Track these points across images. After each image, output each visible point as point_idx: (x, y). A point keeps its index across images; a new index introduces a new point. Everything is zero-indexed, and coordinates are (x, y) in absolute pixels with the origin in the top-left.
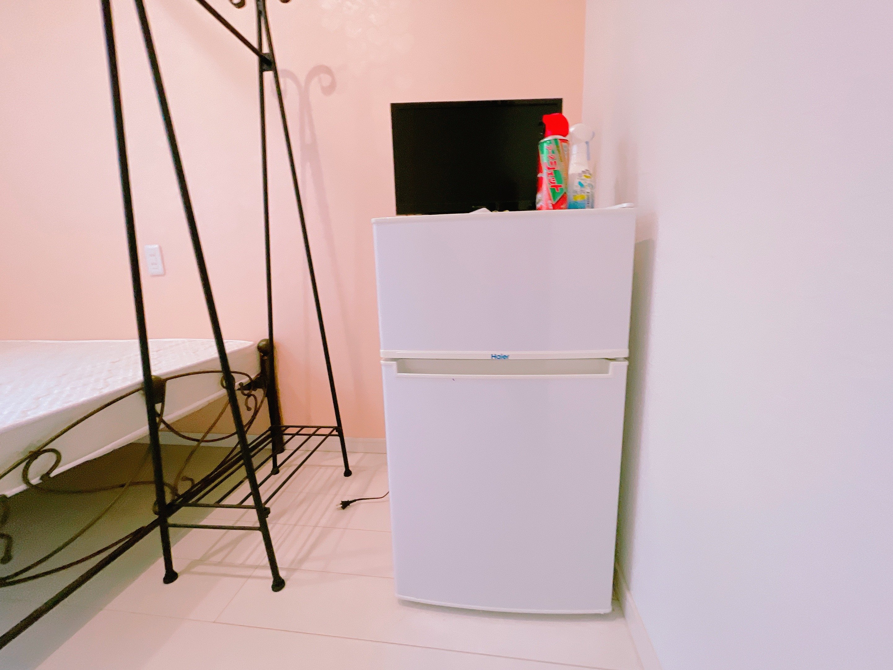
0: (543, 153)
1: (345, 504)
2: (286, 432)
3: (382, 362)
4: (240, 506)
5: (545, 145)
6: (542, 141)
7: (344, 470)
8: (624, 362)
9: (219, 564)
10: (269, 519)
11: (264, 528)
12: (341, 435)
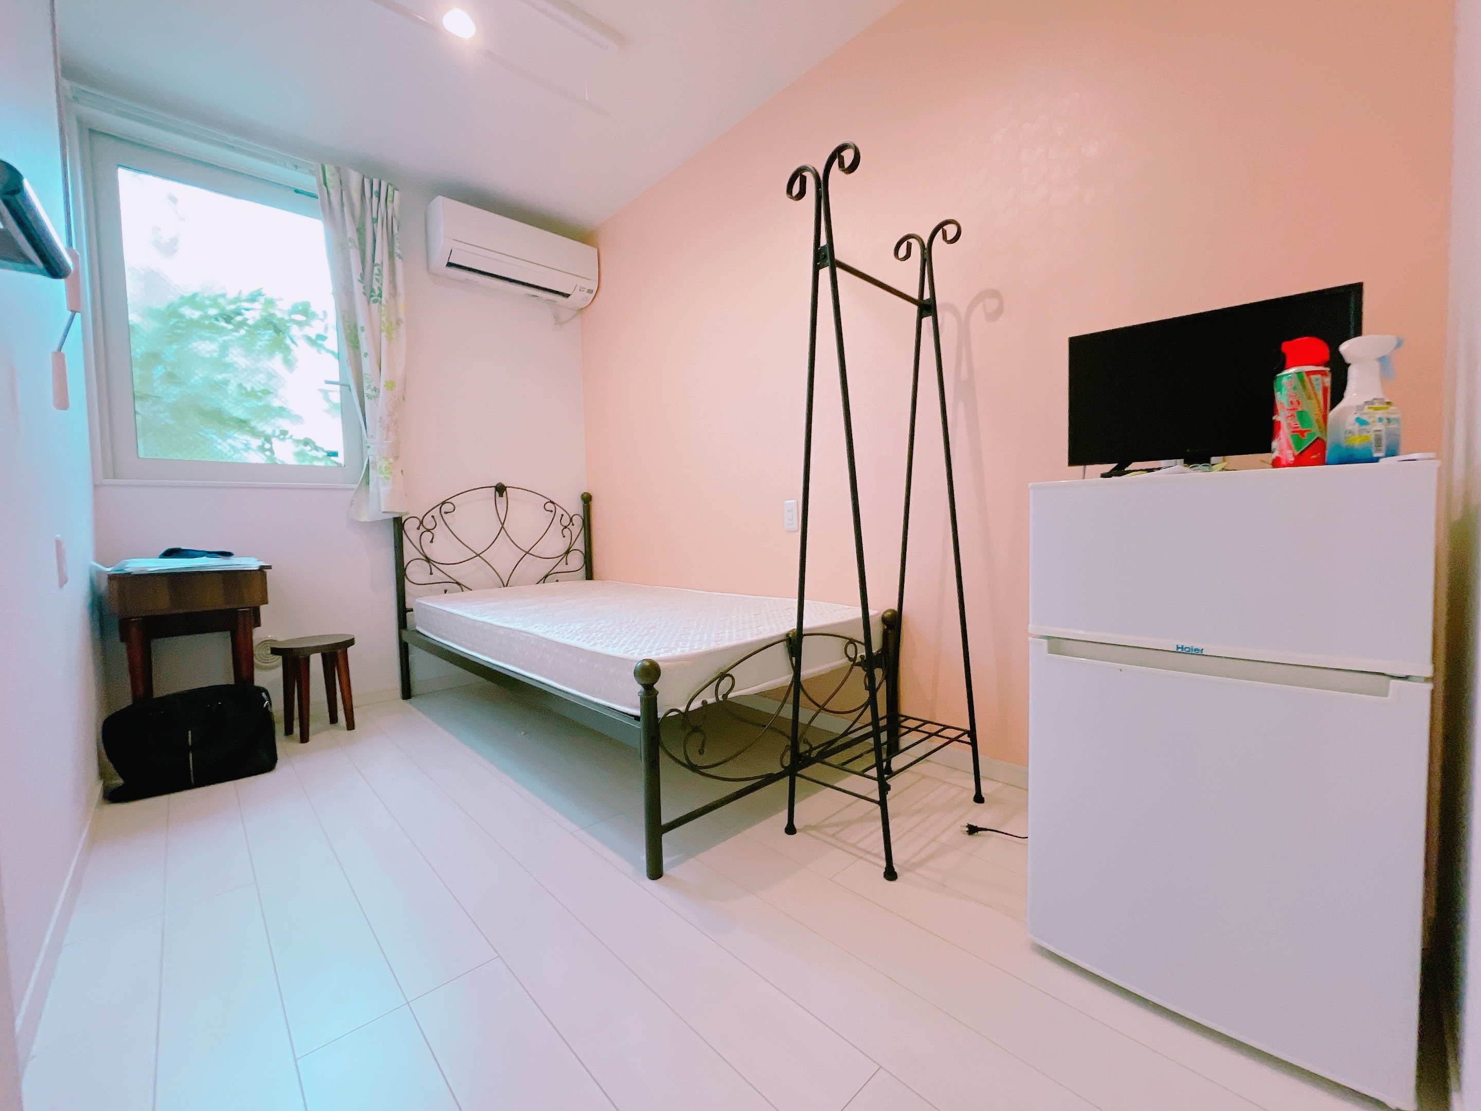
0: (1280, 390)
1: (972, 830)
2: (904, 724)
3: (1030, 639)
4: (862, 774)
5: (1285, 380)
6: (1279, 375)
7: (974, 793)
8: (1425, 684)
9: (833, 836)
10: (889, 796)
11: (883, 803)
12: (974, 743)
